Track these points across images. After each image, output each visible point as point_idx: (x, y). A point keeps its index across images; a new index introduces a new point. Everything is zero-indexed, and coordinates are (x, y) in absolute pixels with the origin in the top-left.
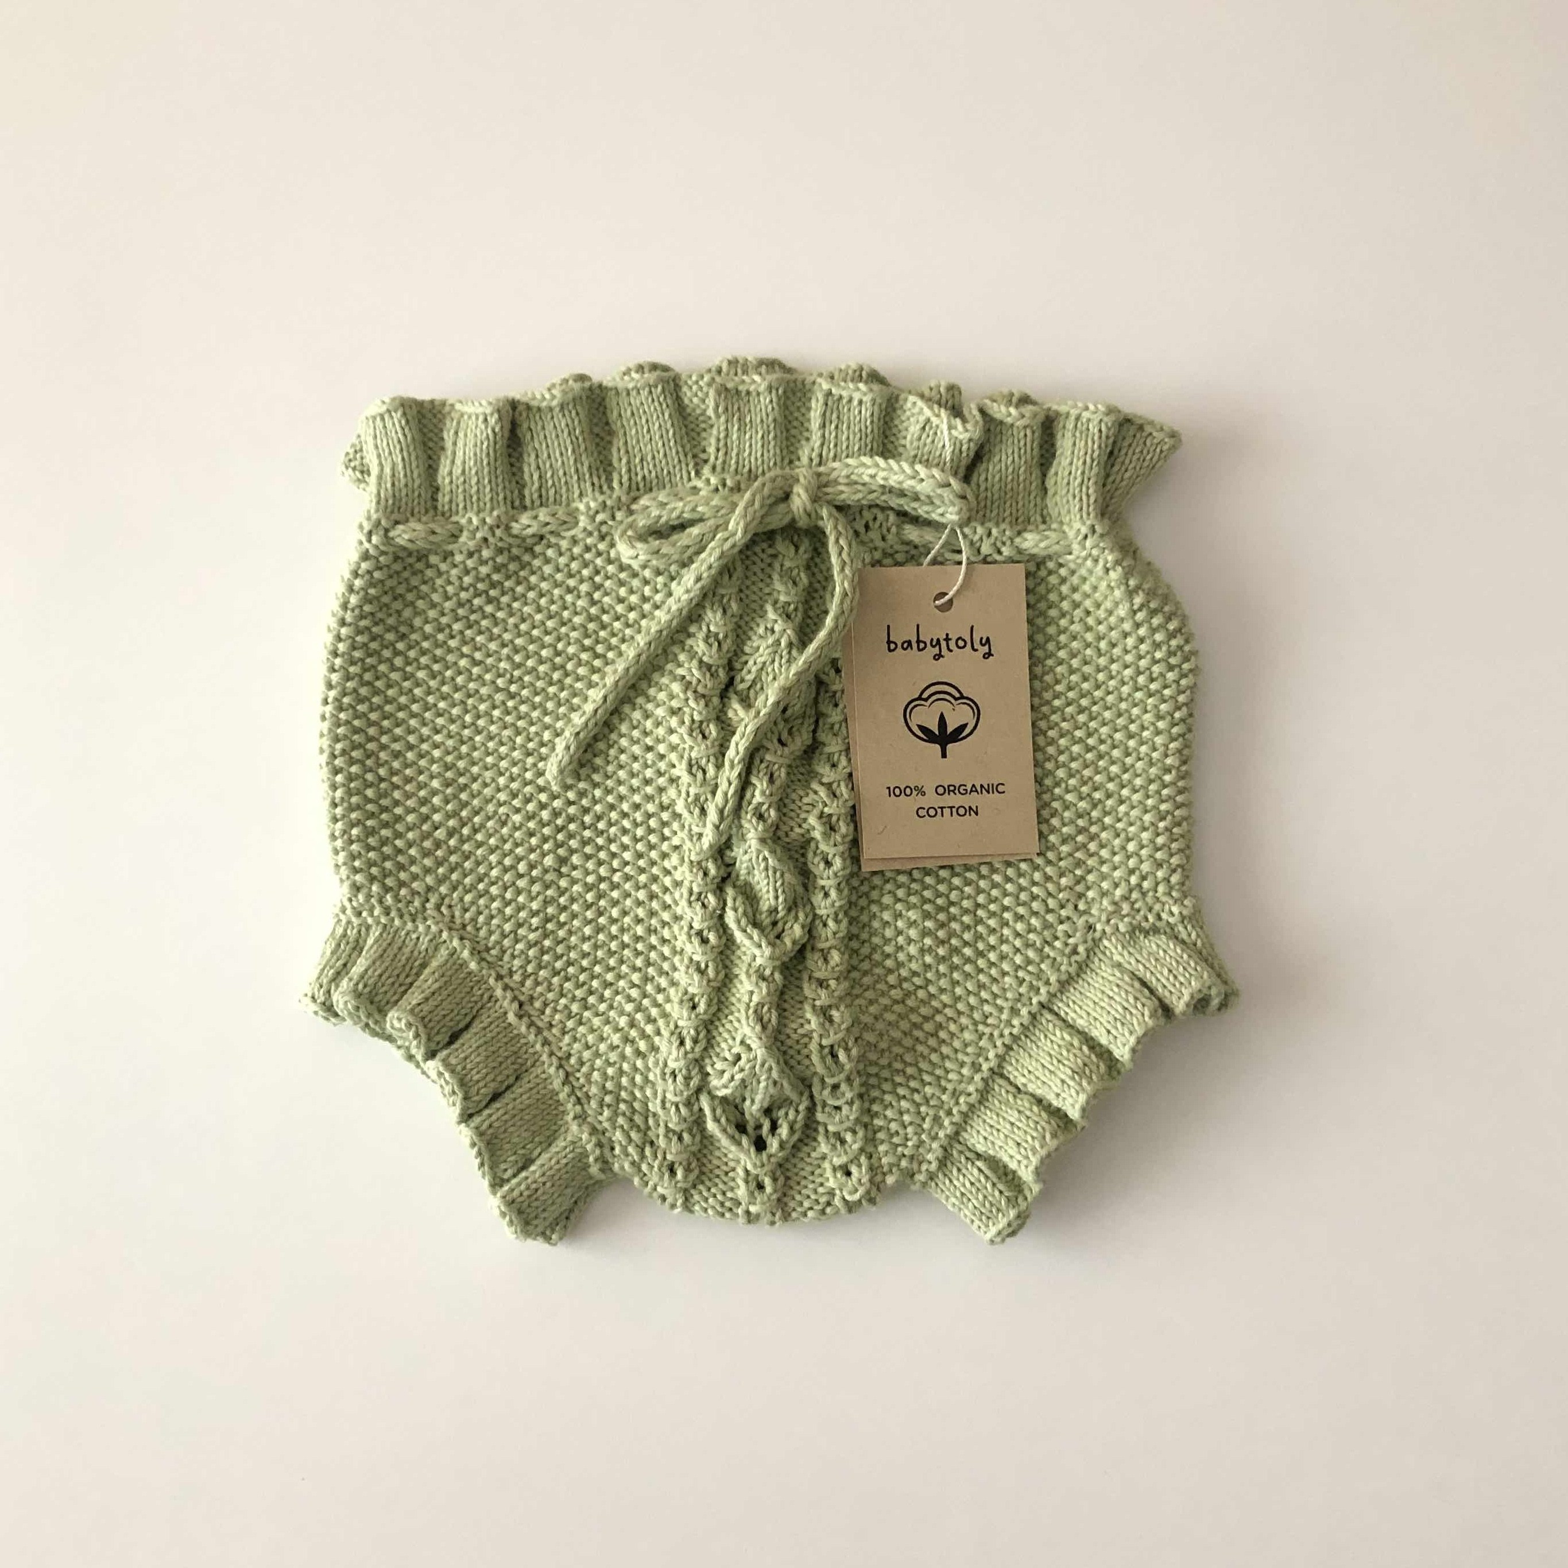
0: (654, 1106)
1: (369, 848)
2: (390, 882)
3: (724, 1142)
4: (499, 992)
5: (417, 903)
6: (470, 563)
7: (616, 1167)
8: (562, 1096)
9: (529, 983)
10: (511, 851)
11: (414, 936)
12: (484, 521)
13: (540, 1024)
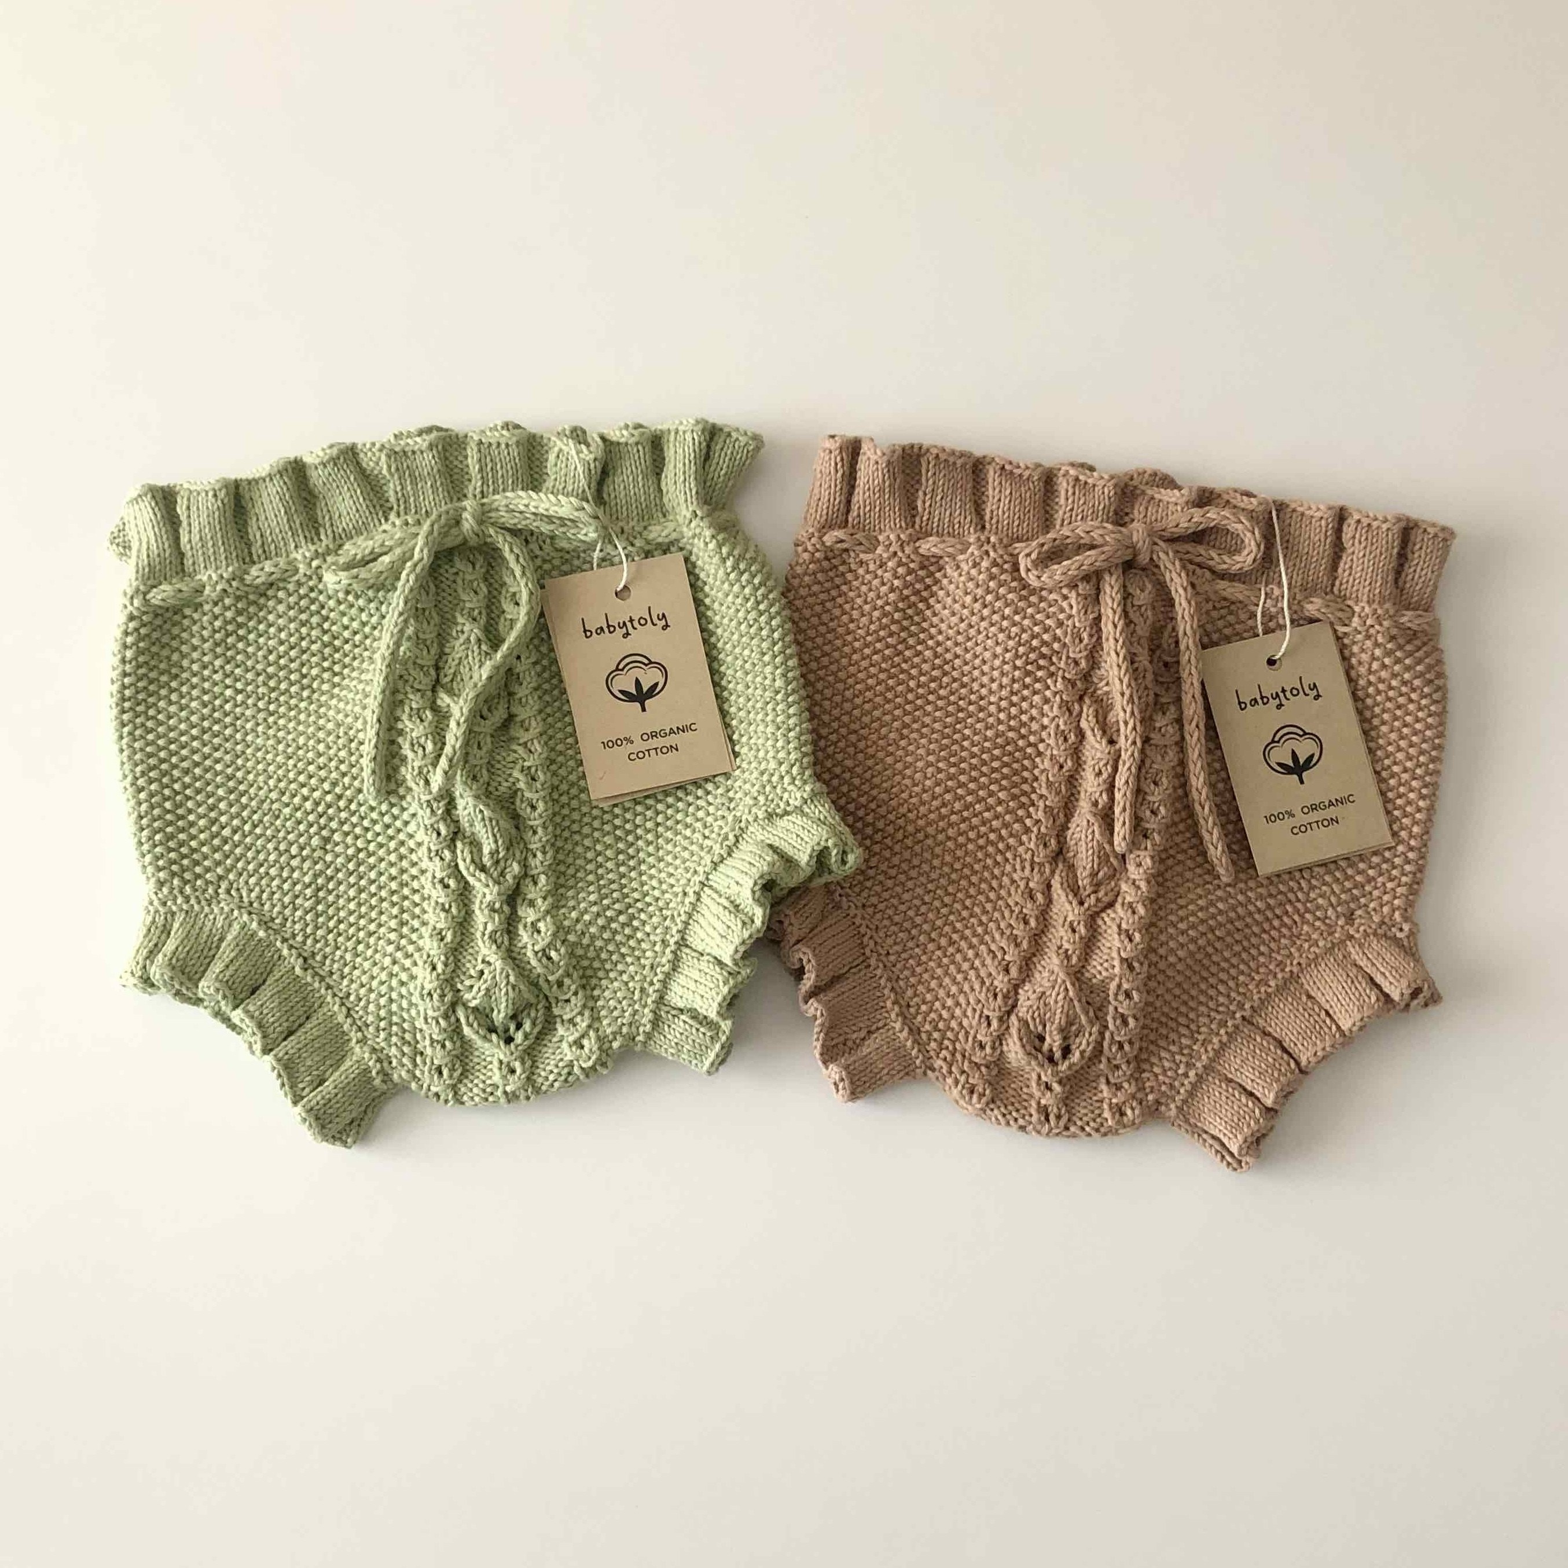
0: (420, 1023)
1: (170, 850)
2: (187, 876)
3: (479, 1042)
4: (285, 952)
5: (210, 891)
6: (217, 610)
7: (395, 1076)
8: (346, 1027)
9: (309, 942)
10: (285, 838)
11: (211, 917)
12: (222, 577)
13: (322, 973)
